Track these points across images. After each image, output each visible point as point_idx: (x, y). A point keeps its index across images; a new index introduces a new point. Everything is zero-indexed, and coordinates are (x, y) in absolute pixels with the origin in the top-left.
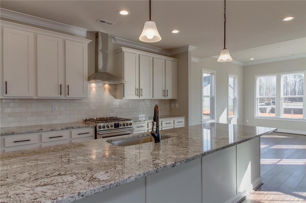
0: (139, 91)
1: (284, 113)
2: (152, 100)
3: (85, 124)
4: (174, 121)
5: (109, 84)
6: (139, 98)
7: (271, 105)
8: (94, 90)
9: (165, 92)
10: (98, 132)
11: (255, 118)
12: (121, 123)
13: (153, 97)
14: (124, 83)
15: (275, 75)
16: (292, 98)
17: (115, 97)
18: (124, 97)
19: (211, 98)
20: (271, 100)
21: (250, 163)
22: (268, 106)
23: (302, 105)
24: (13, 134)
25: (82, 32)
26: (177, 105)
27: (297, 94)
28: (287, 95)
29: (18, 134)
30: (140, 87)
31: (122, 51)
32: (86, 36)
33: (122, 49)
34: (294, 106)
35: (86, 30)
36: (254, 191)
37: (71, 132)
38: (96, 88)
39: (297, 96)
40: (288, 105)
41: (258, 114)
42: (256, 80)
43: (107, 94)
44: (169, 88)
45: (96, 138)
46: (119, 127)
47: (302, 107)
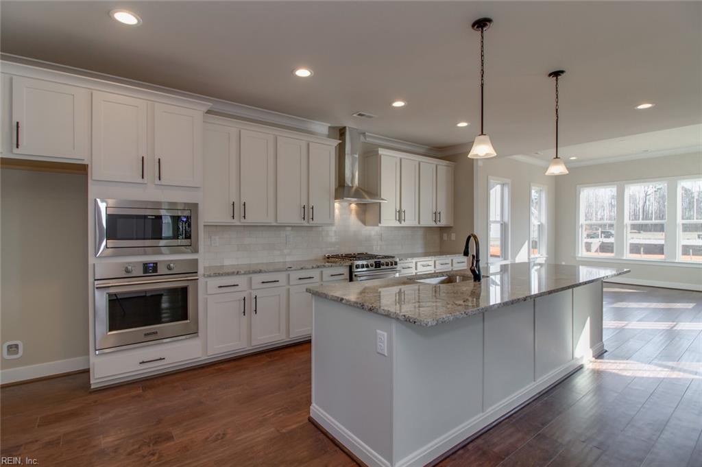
0: (400, 215)
1: (630, 253)
2: (417, 227)
3: (328, 262)
4: (452, 260)
5: (357, 204)
6: (400, 225)
7: (598, 237)
8: (338, 212)
9: (436, 215)
10: (354, 274)
11: (578, 259)
12: (382, 261)
13: (419, 223)
14: (380, 203)
15: (614, 184)
16: (640, 225)
17: (364, 223)
18: (380, 222)
19: (502, 224)
20: (600, 229)
21: (589, 318)
22: (592, 239)
23: (663, 237)
24: (260, 272)
25: (322, 128)
26: (453, 236)
27: (641, 218)
28: (635, 219)
29: (266, 272)
30: (402, 208)
31: (378, 154)
32: (327, 133)
33: (378, 151)
34: (643, 239)
35: (329, 125)
36: (594, 359)
37: (322, 272)
38: (340, 209)
39: (654, 221)
40: (633, 238)
41: (582, 253)
42: (580, 193)
43: (353, 219)
44: (442, 208)
45: (351, 280)
46: (380, 267)
47: (662, 242)
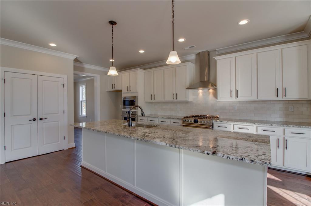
4: (284, 129)
8: (201, 95)
12: (199, 120)
13: (258, 98)
18: (217, 99)
38: (202, 93)
43: (211, 97)
